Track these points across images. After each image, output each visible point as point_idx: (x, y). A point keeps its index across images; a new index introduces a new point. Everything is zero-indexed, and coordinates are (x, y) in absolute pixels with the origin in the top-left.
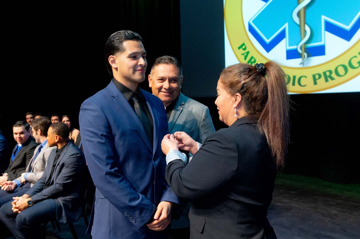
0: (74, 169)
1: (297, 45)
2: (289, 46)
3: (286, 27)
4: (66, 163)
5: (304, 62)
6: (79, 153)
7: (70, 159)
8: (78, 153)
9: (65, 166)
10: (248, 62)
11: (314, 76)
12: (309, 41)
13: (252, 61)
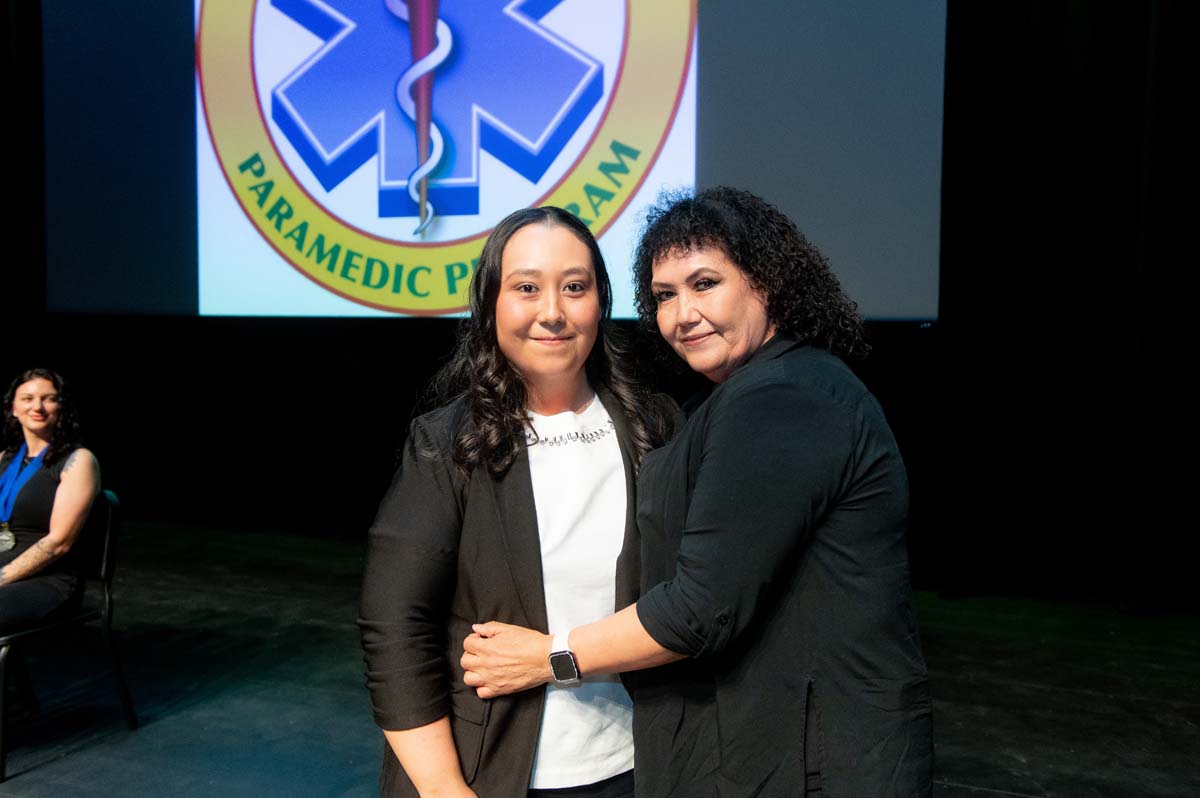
3: (379, 122)
5: (425, 228)
10: (270, 215)
11: (449, 269)
12: (440, 170)
13: (280, 213)
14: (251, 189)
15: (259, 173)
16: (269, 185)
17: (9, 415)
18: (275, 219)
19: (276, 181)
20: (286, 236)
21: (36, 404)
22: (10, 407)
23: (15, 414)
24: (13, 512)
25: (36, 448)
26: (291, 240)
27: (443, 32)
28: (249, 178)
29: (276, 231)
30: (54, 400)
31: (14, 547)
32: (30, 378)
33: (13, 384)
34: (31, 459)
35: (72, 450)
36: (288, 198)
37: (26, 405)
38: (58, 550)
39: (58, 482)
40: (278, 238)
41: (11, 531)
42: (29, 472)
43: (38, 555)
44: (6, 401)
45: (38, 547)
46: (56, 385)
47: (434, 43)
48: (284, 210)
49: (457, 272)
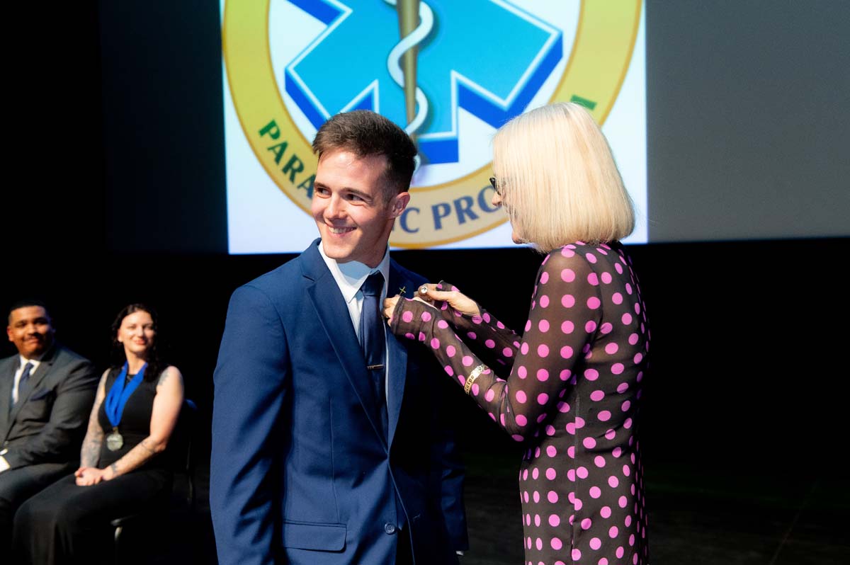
3: (373, 90)
10: (285, 170)
11: (435, 209)
12: (424, 128)
13: (293, 168)
14: (269, 149)
15: (276, 136)
16: (284, 146)
17: (115, 340)
18: (289, 173)
19: (289, 142)
20: (299, 187)
21: (139, 331)
22: (116, 334)
23: (120, 339)
24: (122, 418)
25: (136, 366)
26: (302, 189)
27: (426, 12)
28: (268, 140)
29: (290, 183)
30: (152, 328)
31: (123, 447)
32: (133, 311)
33: (119, 316)
34: (132, 376)
35: (164, 368)
36: (299, 155)
37: (131, 333)
38: (158, 449)
39: (154, 394)
40: (292, 188)
41: (120, 432)
42: (132, 387)
43: (143, 453)
44: (113, 329)
45: (142, 445)
46: (153, 317)
47: (418, 21)
48: (296, 165)
49: (441, 211)
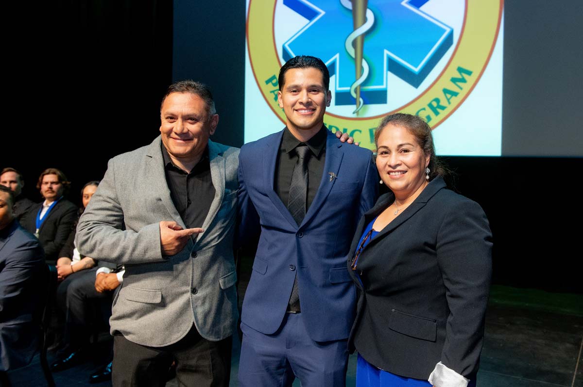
0: (25, 271)
1: (351, 87)
2: (340, 87)
3: (335, 60)
4: (10, 261)
5: (359, 111)
6: (36, 243)
7: (17, 254)
8: (34, 242)
9: (7, 267)
11: (371, 131)
14: (271, 92)
28: (270, 87)
